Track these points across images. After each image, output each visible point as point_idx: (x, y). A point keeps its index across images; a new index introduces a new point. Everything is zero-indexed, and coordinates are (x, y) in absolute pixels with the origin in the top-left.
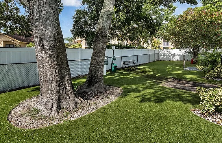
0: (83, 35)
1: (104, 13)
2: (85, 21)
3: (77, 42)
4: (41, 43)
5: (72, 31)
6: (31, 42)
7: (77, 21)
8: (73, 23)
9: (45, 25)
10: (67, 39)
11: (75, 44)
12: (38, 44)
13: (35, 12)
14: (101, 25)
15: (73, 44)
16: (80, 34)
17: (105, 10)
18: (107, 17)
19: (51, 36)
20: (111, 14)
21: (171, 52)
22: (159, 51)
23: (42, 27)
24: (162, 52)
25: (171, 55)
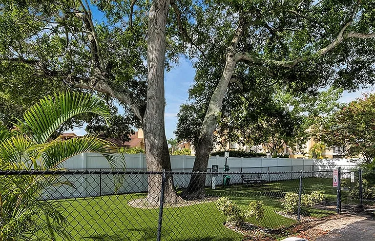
0: (190, 137)
1: (208, 118)
2: (193, 120)
3: (184, 147)
4: (151, 150)
5: (176, 133)
6: (123, 146)
7: (183, 120)
8: (178, 122)
9: (154, 135)
10: (170, 142)
11: (180, 149)
12: (149, 151)
13: (148, 125)
14: (205, 130)
15: (178, 149)
16: (186, 137)
17: (210, 114)
18: (211, 122)
19: (158, 145)
20: (216, 118)
21: (335, 164)
22: (314, 162)
23: (152, 138)
24: (320, 163)
25: (335, 168)
